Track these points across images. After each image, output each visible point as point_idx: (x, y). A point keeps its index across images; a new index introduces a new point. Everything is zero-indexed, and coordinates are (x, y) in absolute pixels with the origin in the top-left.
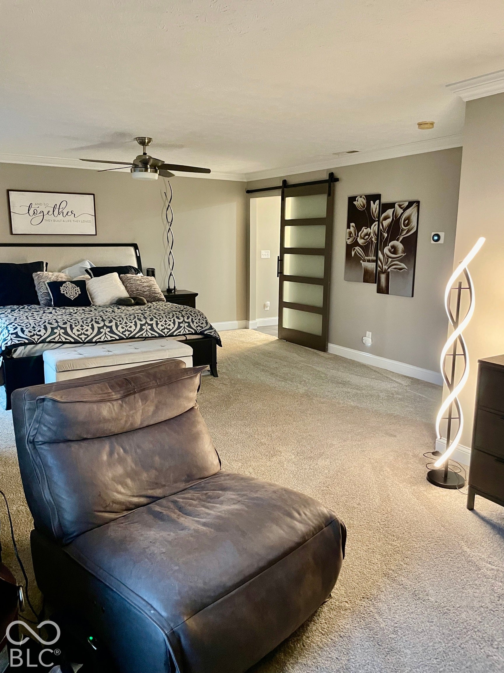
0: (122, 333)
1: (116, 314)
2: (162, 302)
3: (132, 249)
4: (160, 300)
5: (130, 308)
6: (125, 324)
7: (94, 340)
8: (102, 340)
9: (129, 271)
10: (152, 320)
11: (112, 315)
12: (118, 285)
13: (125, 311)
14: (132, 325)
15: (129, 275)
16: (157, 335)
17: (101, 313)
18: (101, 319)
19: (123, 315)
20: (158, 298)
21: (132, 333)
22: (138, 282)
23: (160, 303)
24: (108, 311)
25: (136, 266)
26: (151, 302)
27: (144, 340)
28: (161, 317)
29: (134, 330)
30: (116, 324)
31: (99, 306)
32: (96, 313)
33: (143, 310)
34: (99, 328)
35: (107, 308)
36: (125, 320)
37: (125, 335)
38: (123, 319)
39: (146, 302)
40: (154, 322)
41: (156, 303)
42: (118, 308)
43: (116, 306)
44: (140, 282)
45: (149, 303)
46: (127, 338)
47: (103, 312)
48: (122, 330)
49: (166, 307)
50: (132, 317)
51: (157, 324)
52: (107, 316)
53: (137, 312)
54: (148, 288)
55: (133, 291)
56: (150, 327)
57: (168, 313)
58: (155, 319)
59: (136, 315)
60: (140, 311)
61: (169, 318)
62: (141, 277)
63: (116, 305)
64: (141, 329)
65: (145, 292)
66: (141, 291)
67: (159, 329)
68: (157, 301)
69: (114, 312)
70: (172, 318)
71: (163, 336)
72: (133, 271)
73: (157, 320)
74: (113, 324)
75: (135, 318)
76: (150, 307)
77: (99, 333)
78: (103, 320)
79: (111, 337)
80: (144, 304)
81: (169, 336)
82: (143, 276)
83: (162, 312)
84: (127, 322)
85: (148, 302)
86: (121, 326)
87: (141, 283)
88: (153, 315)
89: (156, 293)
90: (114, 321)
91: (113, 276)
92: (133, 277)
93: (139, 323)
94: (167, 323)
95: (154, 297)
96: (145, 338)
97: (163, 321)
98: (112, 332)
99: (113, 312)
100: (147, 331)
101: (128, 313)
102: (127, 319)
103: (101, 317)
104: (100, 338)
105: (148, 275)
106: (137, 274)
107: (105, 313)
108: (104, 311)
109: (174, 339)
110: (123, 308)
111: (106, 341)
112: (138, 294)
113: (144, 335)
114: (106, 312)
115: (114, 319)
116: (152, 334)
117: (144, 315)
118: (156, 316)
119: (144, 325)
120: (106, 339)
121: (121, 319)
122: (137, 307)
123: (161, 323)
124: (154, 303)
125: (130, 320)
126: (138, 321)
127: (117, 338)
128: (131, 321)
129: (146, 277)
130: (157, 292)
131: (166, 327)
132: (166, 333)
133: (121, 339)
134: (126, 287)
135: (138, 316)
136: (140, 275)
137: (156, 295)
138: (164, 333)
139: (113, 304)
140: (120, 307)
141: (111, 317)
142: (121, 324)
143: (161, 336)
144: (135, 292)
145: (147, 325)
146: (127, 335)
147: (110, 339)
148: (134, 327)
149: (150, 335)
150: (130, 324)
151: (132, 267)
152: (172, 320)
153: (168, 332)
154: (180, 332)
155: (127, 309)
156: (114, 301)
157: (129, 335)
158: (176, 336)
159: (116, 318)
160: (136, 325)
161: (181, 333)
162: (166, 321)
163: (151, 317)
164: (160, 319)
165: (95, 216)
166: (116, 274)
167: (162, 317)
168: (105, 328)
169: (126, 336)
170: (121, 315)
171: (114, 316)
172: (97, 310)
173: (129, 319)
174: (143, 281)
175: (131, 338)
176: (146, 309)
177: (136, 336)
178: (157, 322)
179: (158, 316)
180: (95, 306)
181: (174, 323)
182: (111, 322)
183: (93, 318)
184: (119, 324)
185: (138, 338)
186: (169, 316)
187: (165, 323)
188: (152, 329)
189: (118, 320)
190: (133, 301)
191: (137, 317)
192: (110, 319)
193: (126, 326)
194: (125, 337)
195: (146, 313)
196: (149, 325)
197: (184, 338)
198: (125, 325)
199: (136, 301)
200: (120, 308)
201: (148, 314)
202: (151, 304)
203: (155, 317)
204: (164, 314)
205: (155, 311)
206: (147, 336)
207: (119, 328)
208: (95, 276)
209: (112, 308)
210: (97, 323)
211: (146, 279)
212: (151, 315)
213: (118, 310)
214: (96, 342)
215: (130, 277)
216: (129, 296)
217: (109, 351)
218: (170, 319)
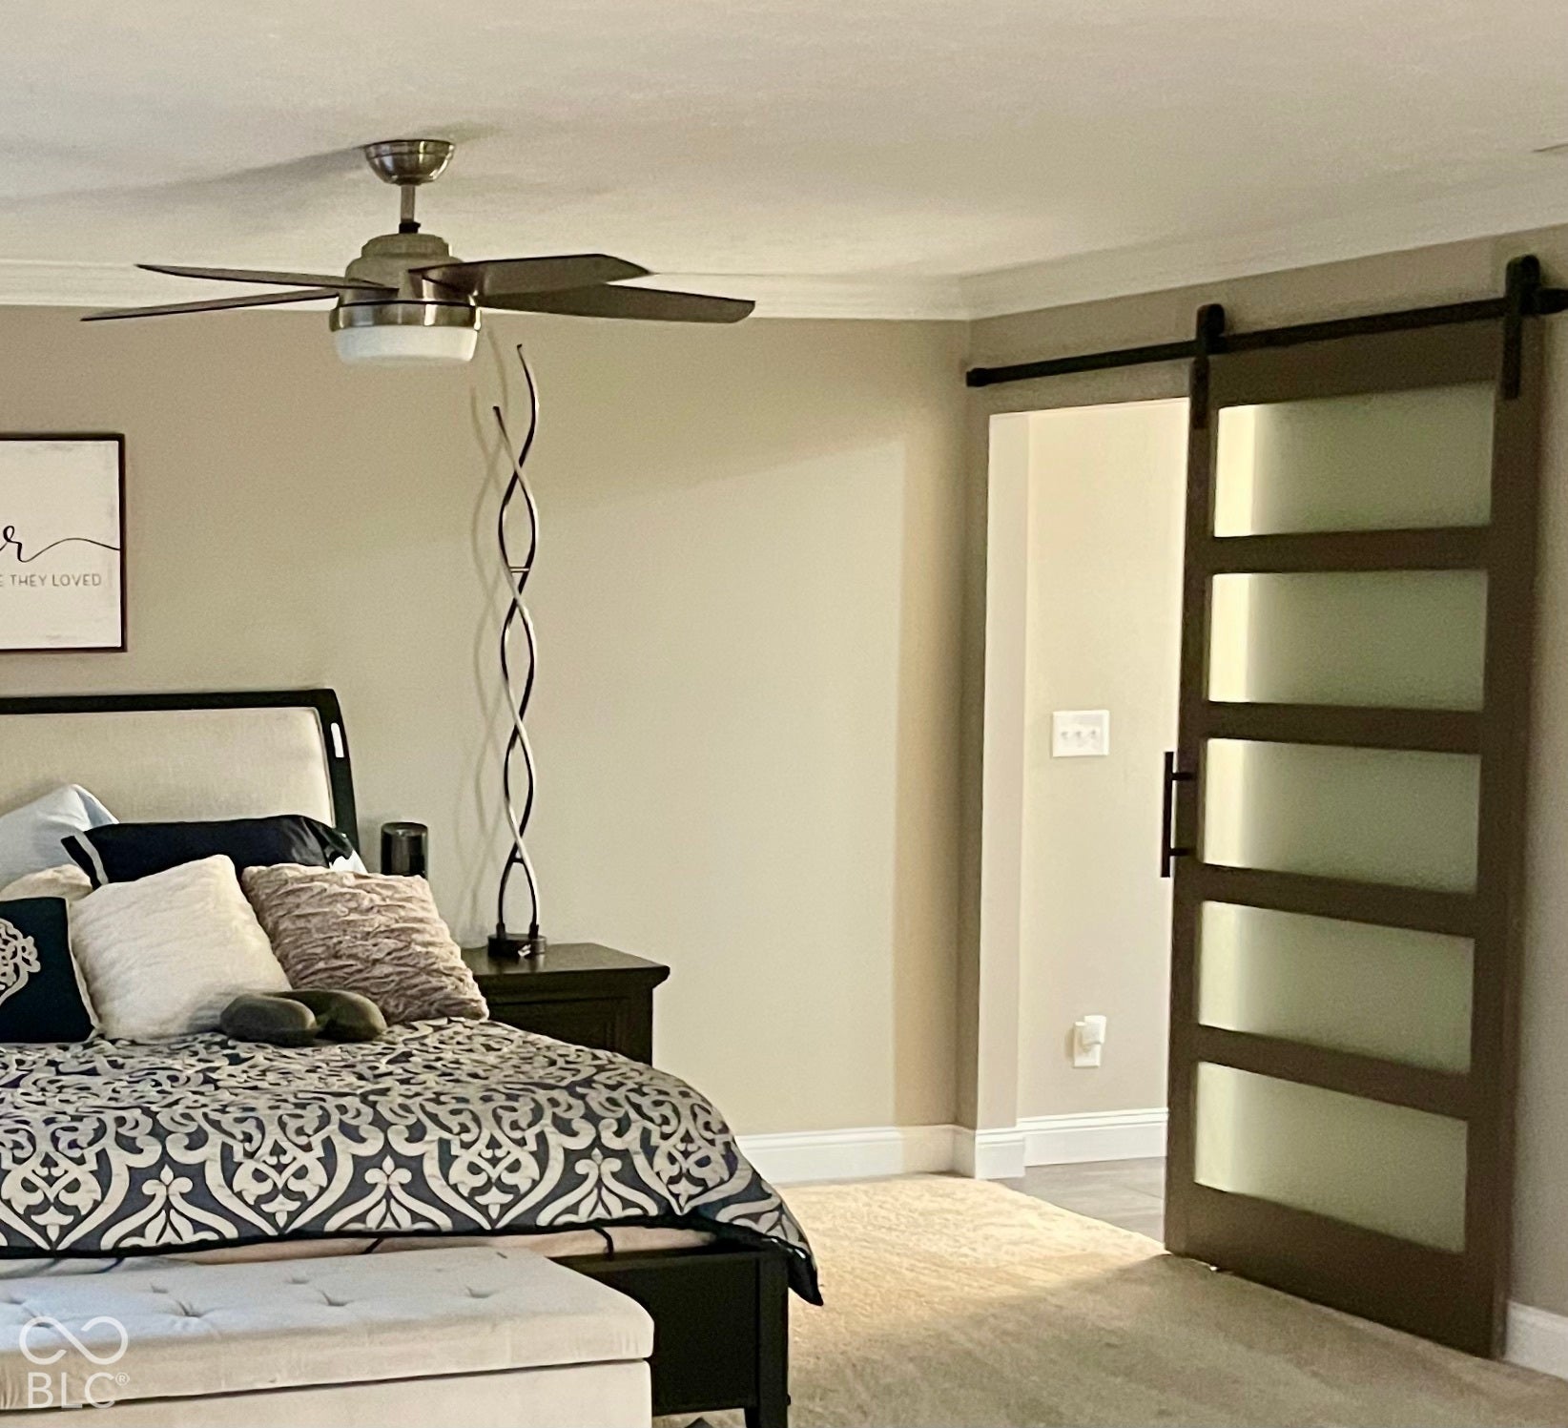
0: (256, 1208)
1: (225, 1096)
2: (470, 1023)
3: (307, 719)
4: (454, 1009)
5: (297, 1060)
6: (272, 1154)
7: (107, 1242)
8: (149, 1240)
9: (290, 843)
10: (416, 1134)
11: (203, 1100)
12: (234, 923)
13: (271, 1077)
14: (309, 1159)
15: (291, 871)
16: (444, 1222)
17: (146, 1088)
18: (147, 1123)
19: (261, 1103)
20: (447, 997)
21: (306, 1204)
22: (340, 908)
23: (460, 1027)
24: (183, 1078)
25: (325, 816)
26: (406, 1022)
27: (369, 1251)
28: (466, 1118)
29: (322, 1190)
30: (226, 1151)
31: (133, 1043)
32: (117, 1084)
33: (368, 1073)
34: (137, 1176)
35: (173, 1053)
36: (274, 1133)
37: (270, 1218)
38: (261, 1127)
39: (380, 1021)
40: (427, 1149)
41: (437, 1029)
42: (235, 1060)
43: (223, 1045)
44: (351, 910)
45: (397, 1029)
46: (283, 1237)
47: (158, 1084)
48: (254, 1190)
49: (492, 1058)
50: (312, 1114)
51: (446, 1160)
52: (179, 1109)
53: (336, 1085)
54: (391, 943)
55: (313, 959)
56: (405, 1176)
57: (509, 1097)
58: (434, 1133)
59: (331, 1103)
60: (353, 1079)
61: (515, 1125)
62: (351, 881)
63: (218, 1038)
64: (358, 1188)
65: (376, 961)
66: (350, 956)
67: (455, 1188)
68: (441, 1014)
69: (214, 1082)
70: (530, 1126)
71: (480, 1231)
72: (313, 843)
73: (446, 1135)
74: (210, 1154)
75: (325, 1120)
76: (407, 1056)
77: (136, 1200)
78: (159, 1133)
79: (198, 1226)
80: (369, 1035)
81: (511, 1230)
82: (363, 871)
83: (473, 1090)
84: (285, 1144)
85: (390, 1018)
86: (249, 1166)
87: (353, 917)
88: (422, 1107)
89: (437, 971)
90: (216, 1139)
91: (212, 875)
92: (312, 879)
93: (345, 1148)
94: (499, 1153)
95: (424, 993)
96: (379, 1240)
97: (480, 1146)
98: (200, 1196)
99: (207, 1081)
100: (388, 1195)
101: (286, 1090)
102: (282, 1125)
103: (146, 1112)
104: (140, 1231)
105: (387, 869)
106: (332, 859)
107: (167, 1086)
108: (161, 1076)
109: (534, 1247)
110: (260, 1057)
111: (169, 1248)
112: (339, 973)
113: (372, 1222)
114: (174, 1079)
115: (216, 1125)
116: (415, 1217)
117: (373, 1105)
118: (442, 1113)
119: (375, 1161)
120: (169, 1237)
121: (250, 1127)
122: (334, 1051)
123: (467, 1157)
124: (424, 1028)
125: (300, 1131)
126: (341, 1142)
127: (230, 1232)
128: (303, 1140)
129: (380, 878)
130: (440, 965)
131: (494, 1177)
132: (494, 1212)
133: (251, 1237)
134: (273, 935)
135: (342, 1109)
136: (348, 866)
137: (435, 982)
138: (483, 1210)
139: (204, 1030)
140: (242, 1049)
141: (197, 1114)
142: (250, 1155)
143: (466, 1231)
144: (321, 965)
145: (388, 1163)
146: (281, 1220)
147: (189, 1236)
148: (318, 1174)
149: (406, 1223)
150: (299, 1153)
151: (308, 821)
152: (530, 1135)
153: (505, 1208)
154: (573, 1209)
155: (280, 1063)
156: (213, 1016)
157: (293, 1216)
158: (551, 1228)
159: (226, 1121)
160: (329, 1162)
161: (582, 1217)
162: (493, 1144)
163: (412, 1120)
164: (465, 1129)
165: (123, 550)
166: (221, 866)
167: (476, 1119)
168: (167, 1174)
169: (275, 1225)
170: (252, 1103)
171: (217, 1106)
172: (122, 1066)
173: (292, 1124)
174: (366, 904)
175: (300, 1235)
176: (383, 1067)
177: (332, 1225)
178: (445, 1145)
179: (454, 1112)
180: (113, 1042)
181: (542, 1157)
182: (197, 1141)
183: (109, 1118)
184: (238, 1156)
185: (340, 1233)
186: (514, 1116)
187: (488, 1154)
188: (418, 1187)
189: (237, 1130)
190: (311, 1018)
191: (336, 1116)
192: (192, 1127)
193: (280, 1168)
194: (271, 1231)
195: (384, 1092)
196: (401, 1161)
197: (591, 1244)
198: (273, 1161)
199: (325, 1018)
200: (244, 1055)
201: (400, 1100)
202: (408, 1034)
203: (434, 1118)
204: (486, 1099)
205: (430, 1077)
206: (389, 1224)
207: (243, 1179)
208: (113, 878)
209: (203, 1054)
210: (129, 1145)
211: (385, 892)
212: (416, 1108)
213: (232, 1069)
214: (118, 1253)
215: (298, 880)
216: (288, 988)
217: (187, 1314)
218: (517, 1135)
